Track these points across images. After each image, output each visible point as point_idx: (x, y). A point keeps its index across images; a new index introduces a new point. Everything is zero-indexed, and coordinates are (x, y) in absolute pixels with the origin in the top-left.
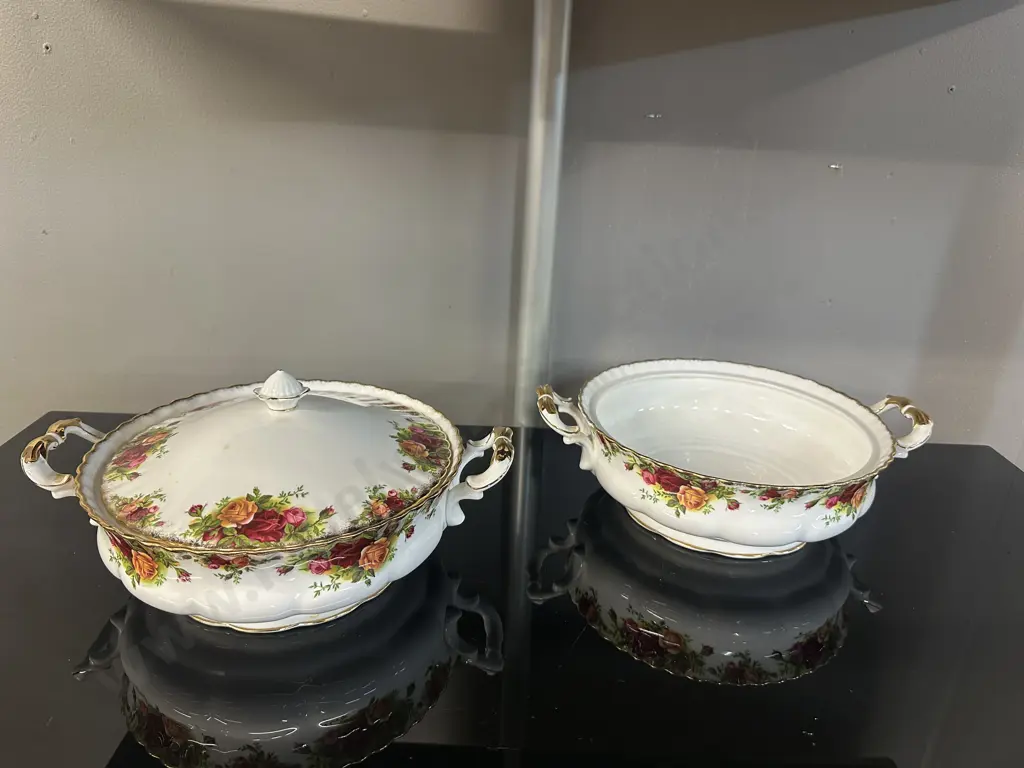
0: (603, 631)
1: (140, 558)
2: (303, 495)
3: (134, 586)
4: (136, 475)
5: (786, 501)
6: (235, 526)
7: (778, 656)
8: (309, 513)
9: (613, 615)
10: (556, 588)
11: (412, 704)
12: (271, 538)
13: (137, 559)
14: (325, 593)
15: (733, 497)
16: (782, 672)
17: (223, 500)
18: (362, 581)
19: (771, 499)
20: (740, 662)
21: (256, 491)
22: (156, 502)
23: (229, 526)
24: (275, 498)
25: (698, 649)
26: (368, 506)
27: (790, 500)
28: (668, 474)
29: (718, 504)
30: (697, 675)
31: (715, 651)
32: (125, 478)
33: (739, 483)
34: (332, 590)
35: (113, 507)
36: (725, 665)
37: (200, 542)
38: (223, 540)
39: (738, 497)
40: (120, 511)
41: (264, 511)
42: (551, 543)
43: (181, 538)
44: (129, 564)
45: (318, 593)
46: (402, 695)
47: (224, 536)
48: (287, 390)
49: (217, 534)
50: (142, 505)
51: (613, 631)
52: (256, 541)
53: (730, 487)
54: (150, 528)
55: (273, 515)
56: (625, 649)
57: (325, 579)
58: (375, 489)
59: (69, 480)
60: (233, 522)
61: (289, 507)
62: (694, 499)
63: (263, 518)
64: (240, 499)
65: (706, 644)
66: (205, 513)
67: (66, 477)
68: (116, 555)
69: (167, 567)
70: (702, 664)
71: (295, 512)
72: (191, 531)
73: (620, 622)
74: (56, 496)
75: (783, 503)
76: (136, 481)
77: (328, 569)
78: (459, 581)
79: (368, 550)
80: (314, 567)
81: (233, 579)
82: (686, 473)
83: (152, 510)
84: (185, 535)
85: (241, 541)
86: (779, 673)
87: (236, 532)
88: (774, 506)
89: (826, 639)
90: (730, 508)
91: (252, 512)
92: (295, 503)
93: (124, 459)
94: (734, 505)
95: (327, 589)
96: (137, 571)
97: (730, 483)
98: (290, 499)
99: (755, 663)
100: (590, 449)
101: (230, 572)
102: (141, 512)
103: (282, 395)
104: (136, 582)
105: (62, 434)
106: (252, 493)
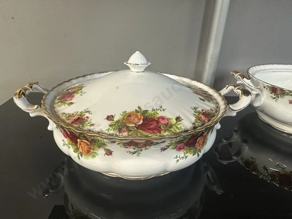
1: (83, 144)
2: (163, 110)
3: (79, 158)
4: (72, 103)
6: (134, 125)
8: (170, 119)
12: (156, 132)
13: (80, 144)
14: (181, 161)
17: (123, 113)
18: (196, 155)
21: (139, 108)
22: (87, 115)
23: (131, 125)
24: (151, 111)
26: (196, 116)
32: (66, 105)
34: (184, 159)
35: (64, 118)
37: (118, 134)
38: (130, 133)
40: (68, 119)
41: (147, 118)
43: (107, 132)
44: (75, 147)
45: (178, 161)
47: (130, 131)
49: (125, 130)
50: (80, 117)
52: (149, 133)
54: (87, 127)
55: (153, 120)
57: (181, 154)
58: (195, 108)
59: (37, 108)
60: (133, 123)
61: (159, 116)
63: (148, 121)
64: (133, 112)
66: (116, 119)
67: (36, 106)
68: (67, 143)
69: (99, 148)
71: (163, 118)
72: (111, 128)
74: (32, 115)
76: (72, 106)
77: (183, 148)
79: (200, 139)
80: (177, 148)
81: (136, 154)
83: (86, 119)
84: (108, 130)
85: (141, 134)
87: (136, 129)
91: (140, 118)
92: (161, 114)
93: (63, 98)
95: (182, 159)
96: (80, 150)
98: (158, 112)
101: (135, 150)
102: (80, 119)
104: (80, 156)
105: (31, 87)
106: (137, 109)
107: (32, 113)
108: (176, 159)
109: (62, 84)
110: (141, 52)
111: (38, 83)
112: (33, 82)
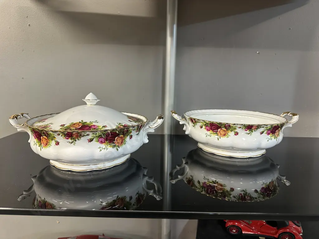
0: (196, 188)
1: (44, 140)
2: (97, 122)
3: (41, 150)
4: (44, 122)
5: (254, 131)
7: (256, 191)
8: (98, 126)
9: (199, 182)
10: (179, 177)
11: (131, 204)
13: (42, 140)
14: (103, 151)
15: (236, 131)
16: (259, 197)
17: (71, 123)
18: (115, 149)
19: (248, 130)
20: (244, 193)
21: (82, 121)
24: (88, 122)
25: (229, 189)
26: (118, 126)
27: (255, 131)
28: (214, 125)
29: (231, 134)
30: (229, 198)
31: (234, 190)
32: (41, 122)
33: (237, 124)
36: (239, 195)
39: (238, 130)
41: (84, 125)
42: (177, 167)
44: (40, 143)
45: (101, 150)
46: (128, 199)
47: (71, 130)
48: (93, 97)
49: (69, 130)
51: (199, 187)
53: (235, 126)
55: (88, 126)
56: (203, 193)
57: (103, 146)
58: (120, 123)
60: (74, 127)
61: (92, 125)
62: (223, 133)
63: (84, 127)
64: (77, 123)
65: (231, 187)
66: (65, 126)
67: (22, 125)
68: (36, 142)
69: (52, 140)
70: (230, 195)
71: (94, 126)
72: (61, 130)
73: (201, 184)
74: (19, 130)
75: (252, 132)
77: (104, 142)
78: (147, 170)
79: (117, 138)
80: (100, 141)
81: (73, 143)
82: (220, 123)
83: (49, 126)
86: (257, 198)
87: (75, 129)
88: (250, 133)
89: (273, 188)
90: (235, 135)
91: (80, 125)
94: (237, 134)
95: (104, 149)
96: (42, 145)
97: (235, 124)
98: (93, 123)
99: (249, 194)
100: (188, 126)
101: (72, 141)
103: (91, 99)
104: (42, 148)
105: (22, 115)
106: (81, 121)
107: (19, 128)
108: (99, 149)
109: (45, 115)
110: (93, 93)
111: (28, 114)
112: (23, 113)
